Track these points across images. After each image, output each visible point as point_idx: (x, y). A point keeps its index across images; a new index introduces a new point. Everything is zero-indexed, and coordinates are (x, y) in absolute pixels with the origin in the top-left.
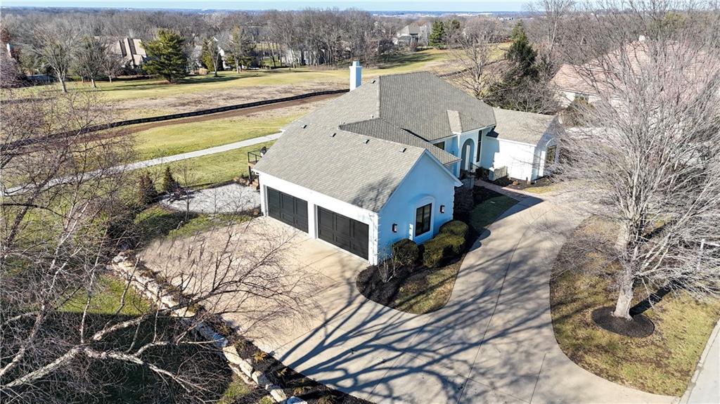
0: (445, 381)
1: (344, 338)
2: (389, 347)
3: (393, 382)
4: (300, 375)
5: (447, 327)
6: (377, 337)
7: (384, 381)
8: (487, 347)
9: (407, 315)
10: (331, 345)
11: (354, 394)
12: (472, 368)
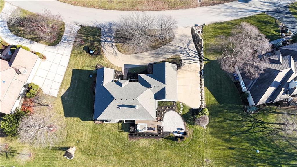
0: (188, 46)
1: (191, 59)
2: (188, 54)
3: (192, 50)
4: (199, 58)
5: (179, 51)
6: (188, 56)
7: (193, 51)
8: (179, 46)
9: (181, 57)
10: (193, 60)
11: (197, 51)
12: (184, 45)
